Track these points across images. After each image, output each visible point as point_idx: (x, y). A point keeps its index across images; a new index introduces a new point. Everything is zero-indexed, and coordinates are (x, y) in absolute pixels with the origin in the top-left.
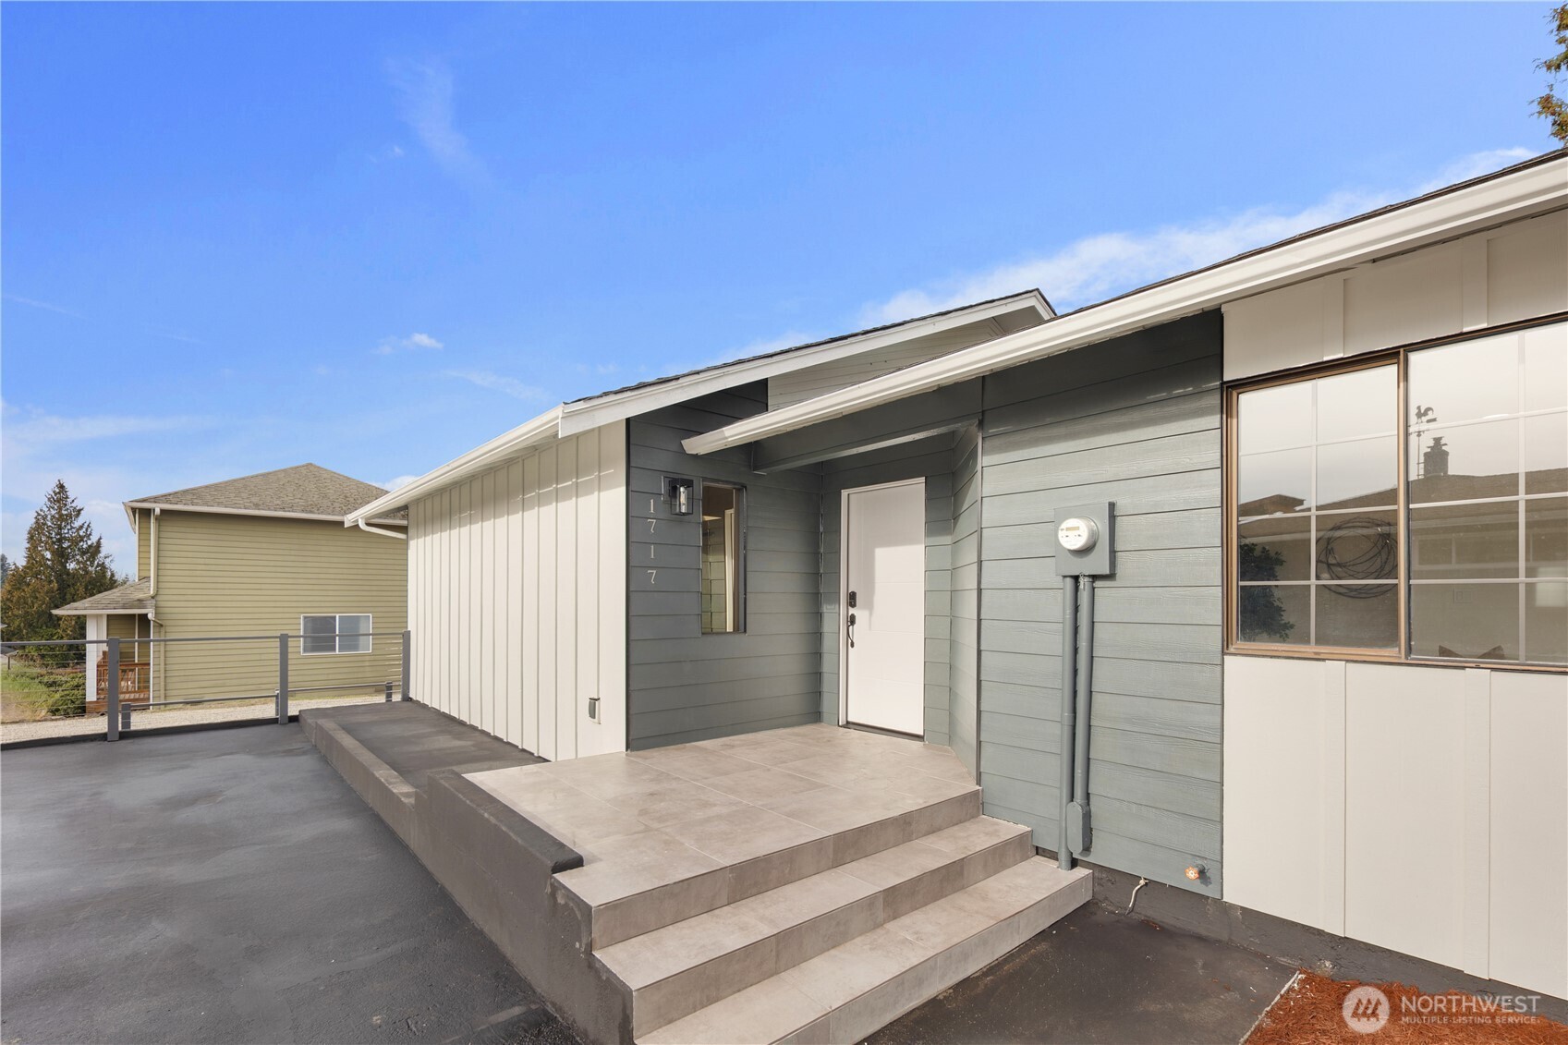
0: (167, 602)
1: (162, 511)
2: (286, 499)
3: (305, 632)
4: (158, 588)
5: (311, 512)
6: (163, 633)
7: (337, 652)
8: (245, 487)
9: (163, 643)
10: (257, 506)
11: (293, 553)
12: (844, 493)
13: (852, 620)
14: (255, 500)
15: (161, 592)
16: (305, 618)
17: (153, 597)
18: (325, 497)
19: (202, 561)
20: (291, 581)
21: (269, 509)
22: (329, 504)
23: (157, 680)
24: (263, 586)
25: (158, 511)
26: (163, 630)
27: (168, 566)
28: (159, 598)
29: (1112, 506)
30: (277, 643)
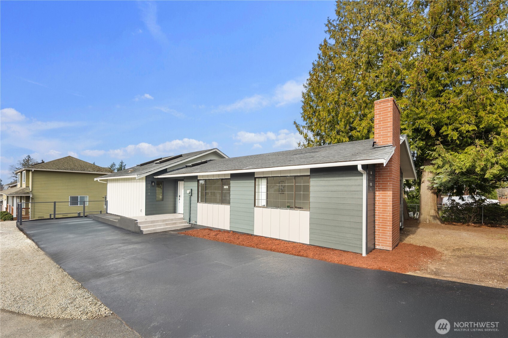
0: (35, 192)
1: (34, 170)
2: (65, 167)
3: (70, 201)
4: (32, 189)
5: (73, 170)
6: (33, 201)
7: (79, 205)
8: (54, 163)
9: (33, 203)
10: (58, 169)
11: (67, 180)
12: (179, 182)
13: (179, 199)
14: (57, 167)
15: (33, 190)
16: (70, 197)
17: (31, 192)
18: (75, 166)
19: (44, 183)
20: (67, 188)
21: (62, 170)
22: (77, 168)
23: (32, 212)
24: (60, 189)
25: (33, 170)
26: (33, 200)
27: (35, 184)
28: (33, 192)
29: (191, 189)
30: (53, 203)
